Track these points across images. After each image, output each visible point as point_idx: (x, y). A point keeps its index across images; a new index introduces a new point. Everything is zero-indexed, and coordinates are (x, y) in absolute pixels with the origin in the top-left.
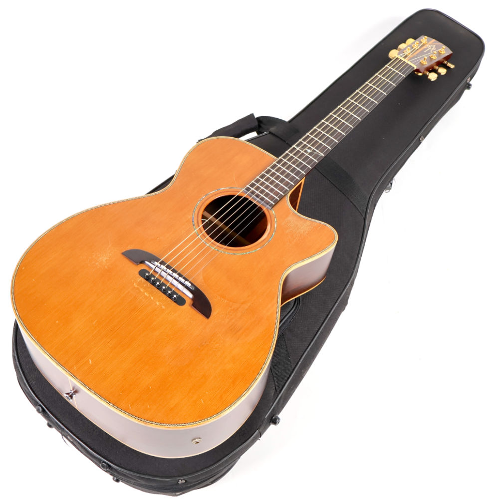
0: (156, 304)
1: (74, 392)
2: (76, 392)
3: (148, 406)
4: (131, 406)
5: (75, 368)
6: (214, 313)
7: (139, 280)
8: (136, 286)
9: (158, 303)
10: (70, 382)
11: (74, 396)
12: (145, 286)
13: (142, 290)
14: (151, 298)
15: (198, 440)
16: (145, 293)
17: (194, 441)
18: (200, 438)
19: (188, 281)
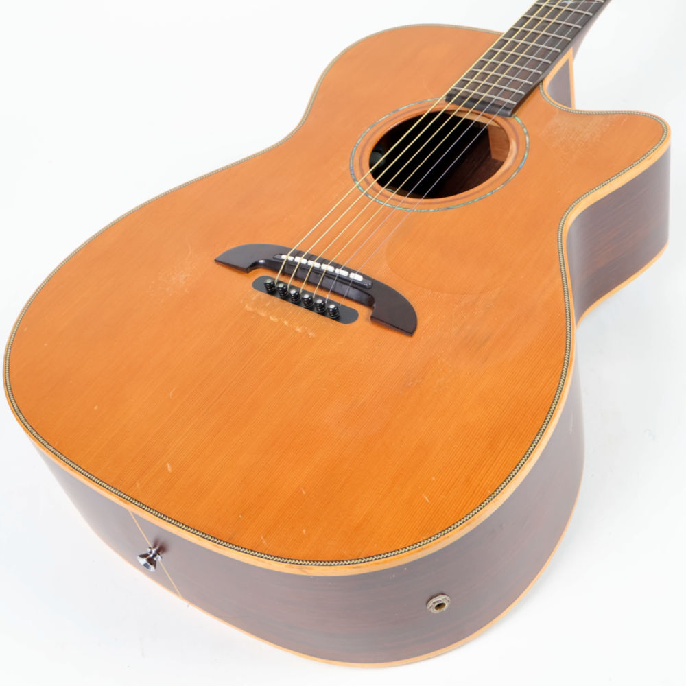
0: (296, 332)
1: (158, 552)
2: (161, 549)
3: (304, 531)
4: (265, 537)
5: (138, 485)
6: (423, 322)
7: (254, 298)
8: (250, 309)
9: (299, 330)
10: (132, 515)
11: (158, 559)
12: (267, 305)
13: (263, 314)
14: (283, 324)
15: (440, 599)
16: (271, 318)
17: (431, 603)
18: (443, 594)
19: (354, 272)
